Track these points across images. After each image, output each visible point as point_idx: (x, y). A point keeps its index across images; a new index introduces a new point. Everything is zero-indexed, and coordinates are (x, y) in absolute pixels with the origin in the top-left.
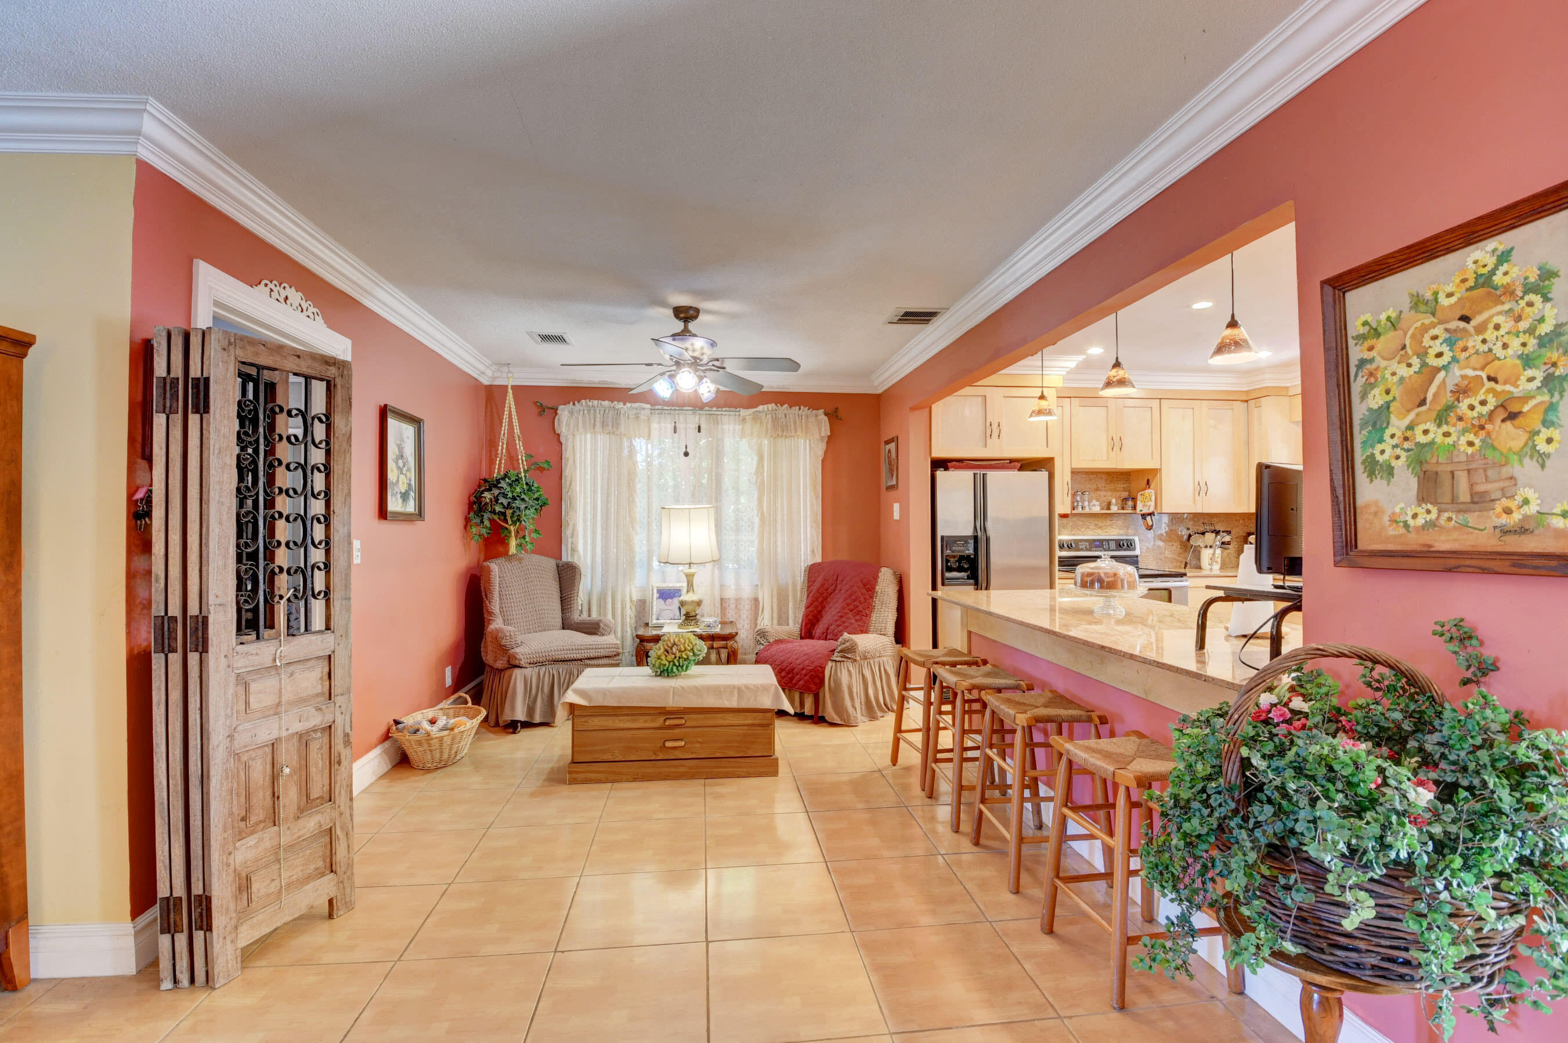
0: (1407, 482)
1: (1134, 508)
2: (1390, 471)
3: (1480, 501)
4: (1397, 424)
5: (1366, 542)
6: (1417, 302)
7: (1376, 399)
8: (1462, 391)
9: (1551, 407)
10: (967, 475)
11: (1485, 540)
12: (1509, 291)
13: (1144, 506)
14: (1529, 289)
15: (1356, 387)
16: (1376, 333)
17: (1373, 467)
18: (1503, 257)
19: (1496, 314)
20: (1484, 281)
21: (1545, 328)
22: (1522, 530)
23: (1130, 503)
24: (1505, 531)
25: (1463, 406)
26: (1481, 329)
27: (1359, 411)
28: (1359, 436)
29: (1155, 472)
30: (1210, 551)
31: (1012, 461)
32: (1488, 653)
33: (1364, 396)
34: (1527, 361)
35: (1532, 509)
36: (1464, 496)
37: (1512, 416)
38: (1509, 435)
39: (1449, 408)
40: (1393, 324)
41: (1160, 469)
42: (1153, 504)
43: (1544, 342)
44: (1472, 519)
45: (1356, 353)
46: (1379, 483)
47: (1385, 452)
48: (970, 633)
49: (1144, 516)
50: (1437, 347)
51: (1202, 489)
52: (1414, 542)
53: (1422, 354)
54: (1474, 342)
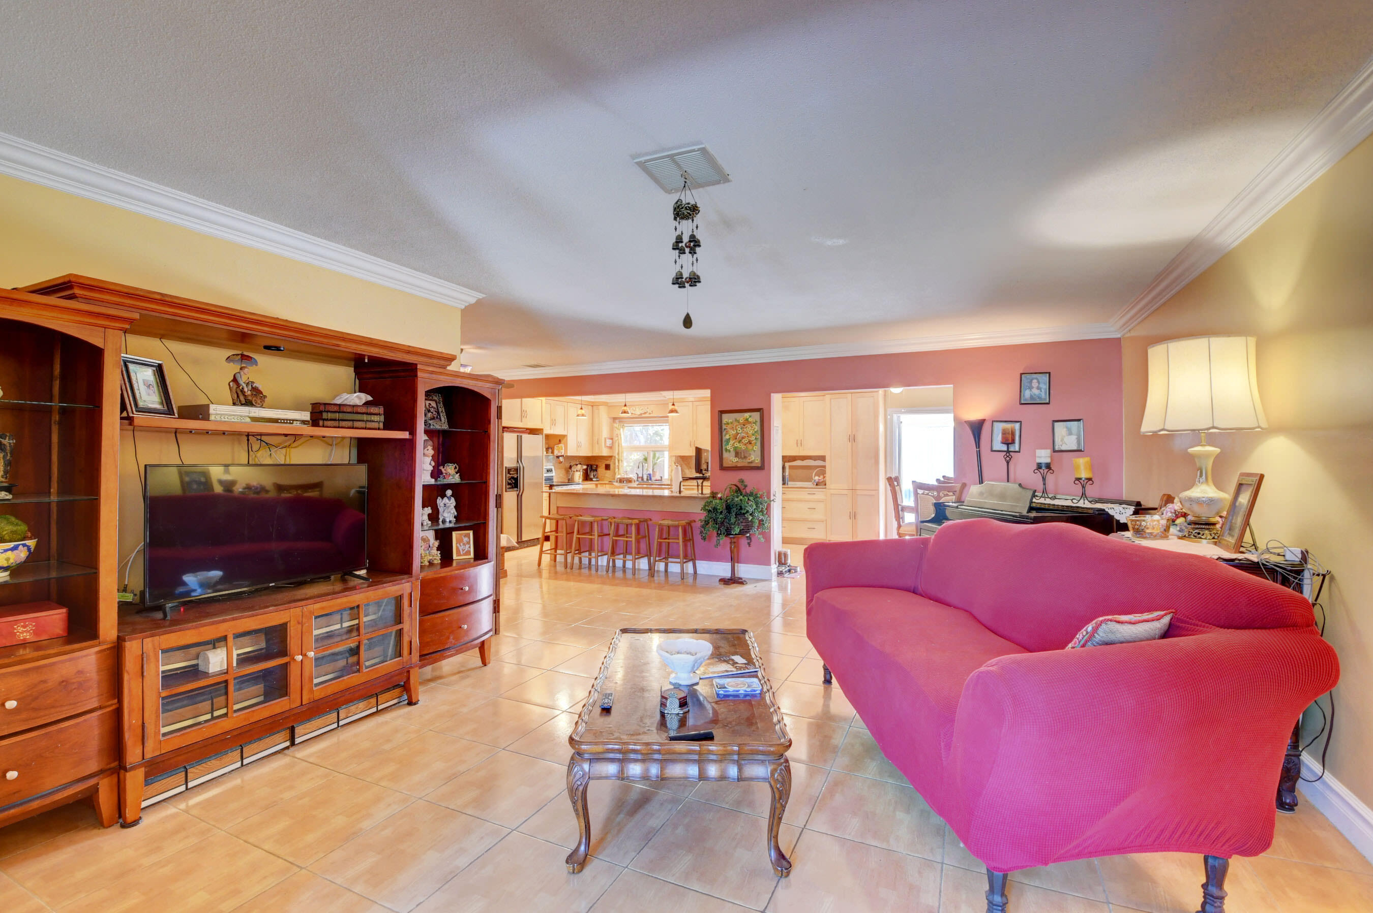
0: (733, 453)
1: (553, 452)
2: (730, 451)
3: (745, 457)
4: (731, 442)
5: (725, 465)
6: (736, 420)
7: (727, 437)
8: (743, 438)
9: (756, 443)
10: (514, 435)
11: (747, 465)
12: (750, 423)
13: (559, 452)
14: (754, 423)
15: (724, 433)
16: (728, 424)
17: (726, 450)
18: (750, 416)
19: (749, 426)
20: (747, 420)
21: (756, 430)
22: (751, 462)
23: (550, 450)
24: (749, 463)
25: (743, 441)
26: (746, 428)
27: (724, 439)
28: (724, 444)
29: (564, 436)
30: (578, 473)
31: (527, 429)
32: (746, 484)
33: (725, 436)
34: (753, 435)
35: (753, 459)
36: (743, 456)
37: (750, 443)
38: (750, 446)
39: (741, 441)
40: (732, 423)
41: (567, 435)
42: (563, 451)
43: (755, 432)
44: (744, 460)
45: (724, 427)
46: (728, 453)
47: (729, 447)
48: (558, 507)
49: (558, 457)
50: (739, 429)
51: (579, 446)
52: (734, 465)
53: (736, 430)
54: (745, 430)
